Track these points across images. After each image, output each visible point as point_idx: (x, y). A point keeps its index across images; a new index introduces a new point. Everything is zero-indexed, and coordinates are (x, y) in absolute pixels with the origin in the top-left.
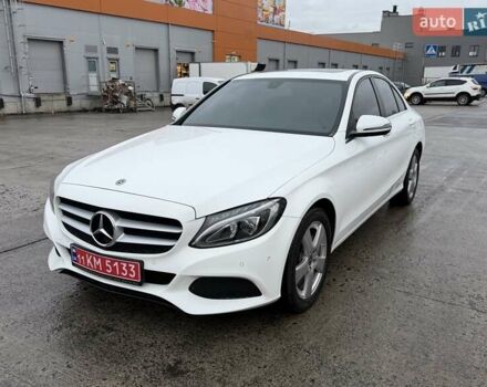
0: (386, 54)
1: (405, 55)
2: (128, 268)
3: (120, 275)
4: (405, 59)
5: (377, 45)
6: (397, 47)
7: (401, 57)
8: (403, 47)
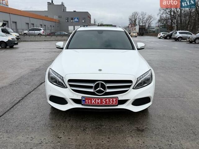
0: (51, 20)
1: (59, 21)
2: (113, 101)
3: (109, 103)
4: (59, 22)
5: (47, 16)
6: (56, 17)
7: (58, 21)
8: (58, 18)
